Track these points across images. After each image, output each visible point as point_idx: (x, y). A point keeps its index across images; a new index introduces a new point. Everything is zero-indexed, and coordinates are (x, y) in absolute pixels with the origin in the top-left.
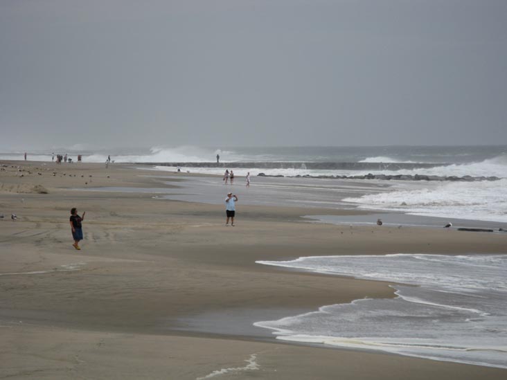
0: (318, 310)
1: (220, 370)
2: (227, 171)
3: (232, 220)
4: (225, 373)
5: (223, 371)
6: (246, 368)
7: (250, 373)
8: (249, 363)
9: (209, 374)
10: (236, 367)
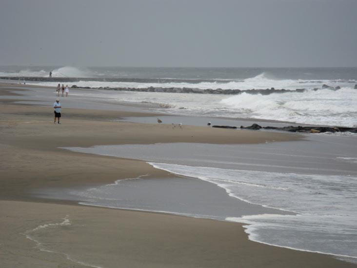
0: (114, 183)
1: (43, 225)
2: (59, 85)
3: (59, 119)
4: (46, 227)
5: (46, 225)
6: (62, 224)
7: (65, 228)
8: (64, 220)
9: (35, 228)
10: (55, 223)
